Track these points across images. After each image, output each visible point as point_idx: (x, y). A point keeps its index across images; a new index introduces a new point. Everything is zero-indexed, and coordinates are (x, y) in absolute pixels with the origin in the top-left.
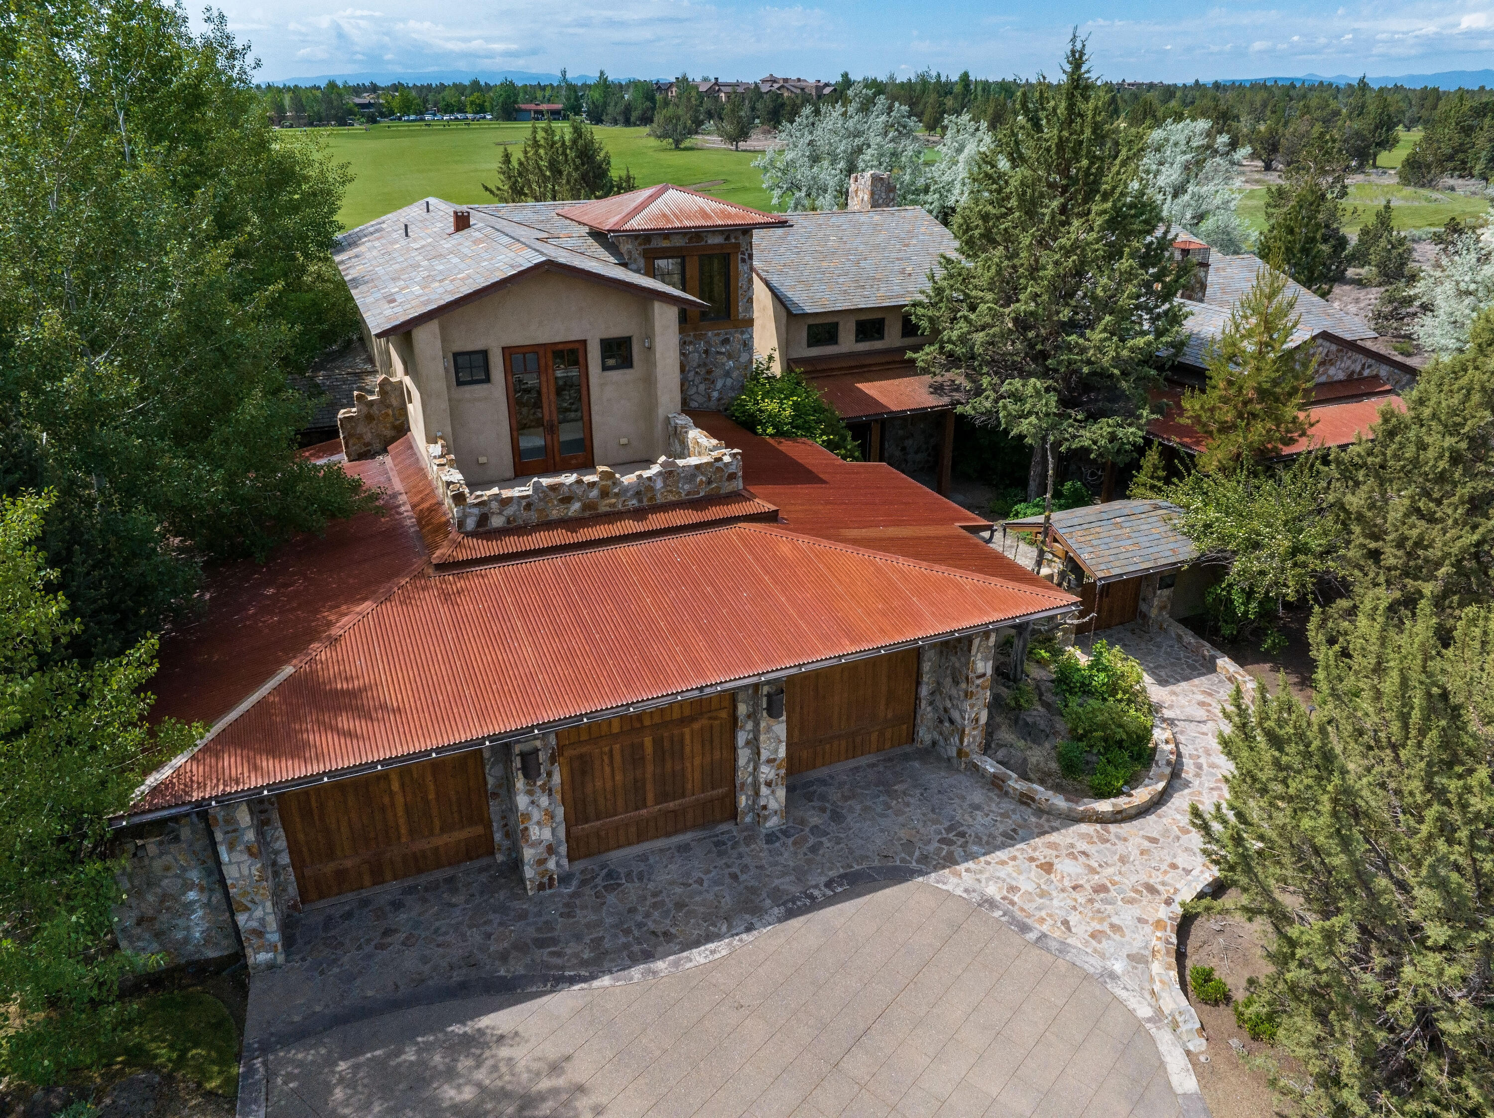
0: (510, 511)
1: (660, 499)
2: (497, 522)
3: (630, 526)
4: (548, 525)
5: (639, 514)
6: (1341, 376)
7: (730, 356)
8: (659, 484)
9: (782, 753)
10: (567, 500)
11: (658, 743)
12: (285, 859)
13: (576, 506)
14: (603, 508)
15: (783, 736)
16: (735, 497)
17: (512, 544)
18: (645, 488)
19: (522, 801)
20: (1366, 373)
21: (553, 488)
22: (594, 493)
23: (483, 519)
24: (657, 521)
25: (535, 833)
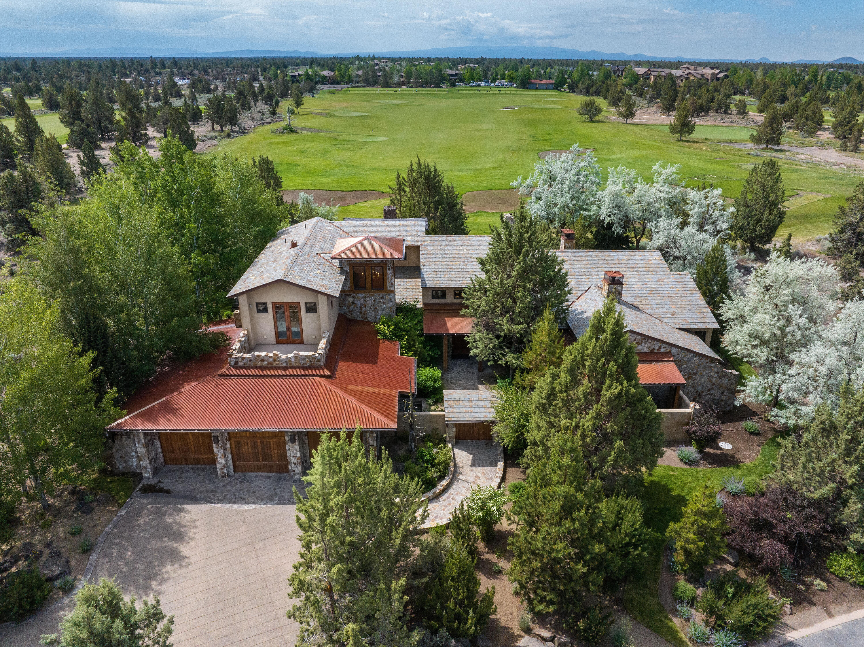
0: (245, 361)
1: (293, 364)
2: (241, 364)
3: (281, 372)
4: (256, 367)
5: (285, 368)
6: (646, 350)
7: (384, 303)
8: (293, 360)
9: (298, 455)
10: (263, 360)
11: (262, 442)
12: (159, 450)
13: (266, 363)
14: (275, 364)
15: (298, 449)
16: (319, 368)
17: (243, 372)
18: (288, 360)
19: (215, 450)
20: (663, 350)
21: (258, 356)
22: (271, 360)
23: (236, 363)
24: (290, 372)
25: (219, 460)
